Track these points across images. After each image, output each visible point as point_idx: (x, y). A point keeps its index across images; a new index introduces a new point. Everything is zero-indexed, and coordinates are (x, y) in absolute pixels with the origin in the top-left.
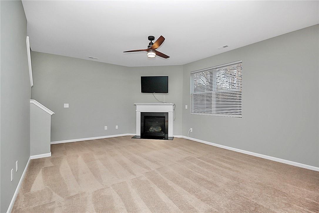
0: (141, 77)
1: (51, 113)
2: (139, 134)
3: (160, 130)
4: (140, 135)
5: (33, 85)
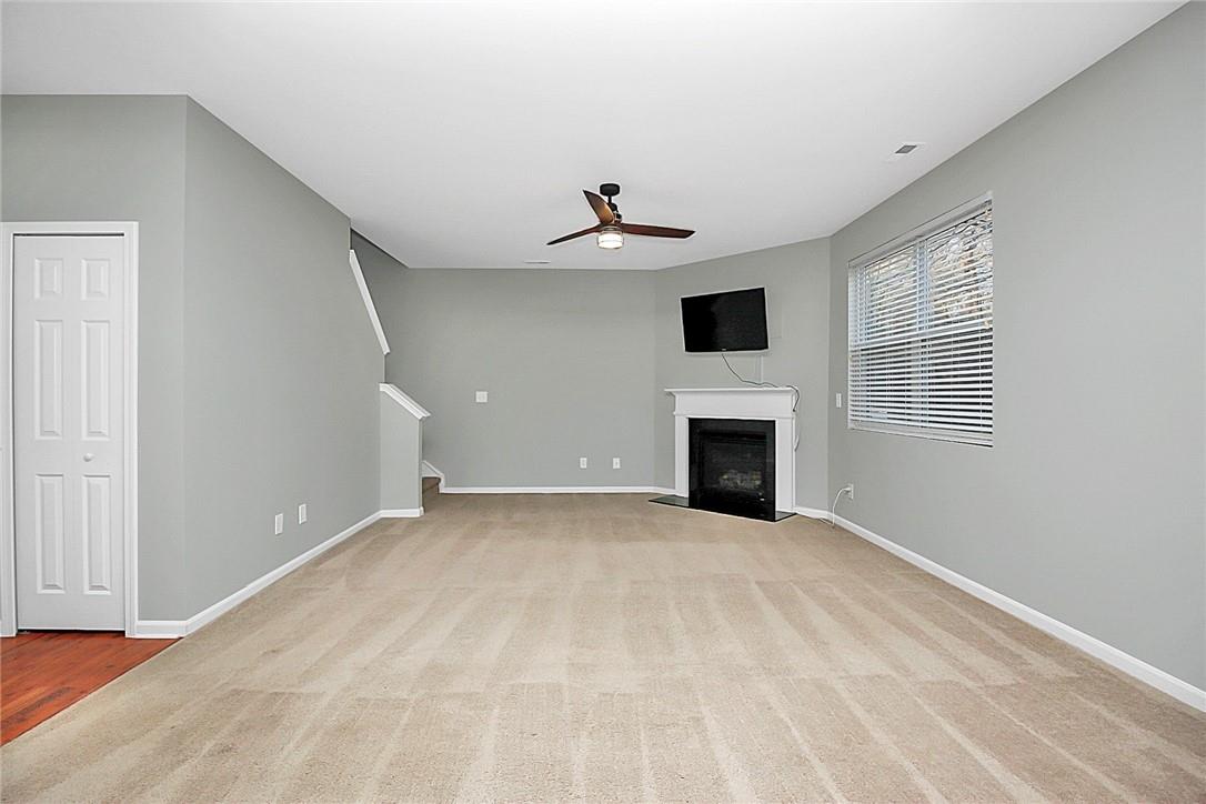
0: (683, 300)
1: (419, 413)
2: (682, 489)
3: (758, 483)
4: (687, 496)
5: (388, 351)
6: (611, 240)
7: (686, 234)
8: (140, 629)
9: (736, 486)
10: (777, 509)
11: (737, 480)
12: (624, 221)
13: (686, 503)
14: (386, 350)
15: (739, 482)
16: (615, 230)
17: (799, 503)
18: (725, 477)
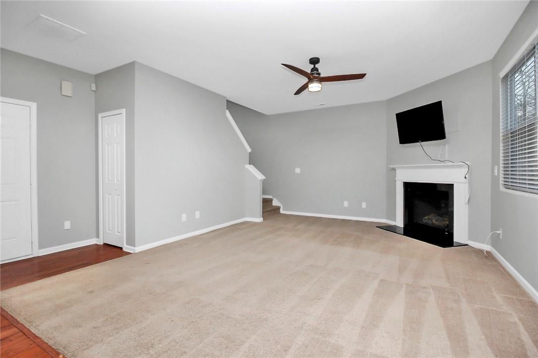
2: (400, 221)
4: (402, 226)
5: (251, 151)
6: (314, 87)
7: (361, 76)
8: (127, 248)
9: (433, 224)
10: (454, 241)
11: (432, 220)
12: (322, 75)
13: (402, 231)
14: (249, 150)
15: (434, 221)
16: (317, 81)
17: (470, 239)
18: (426, 218)
